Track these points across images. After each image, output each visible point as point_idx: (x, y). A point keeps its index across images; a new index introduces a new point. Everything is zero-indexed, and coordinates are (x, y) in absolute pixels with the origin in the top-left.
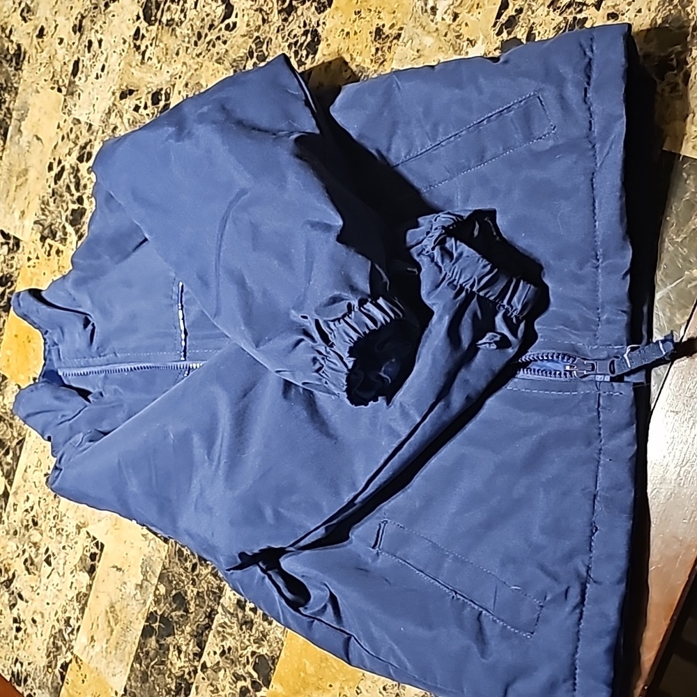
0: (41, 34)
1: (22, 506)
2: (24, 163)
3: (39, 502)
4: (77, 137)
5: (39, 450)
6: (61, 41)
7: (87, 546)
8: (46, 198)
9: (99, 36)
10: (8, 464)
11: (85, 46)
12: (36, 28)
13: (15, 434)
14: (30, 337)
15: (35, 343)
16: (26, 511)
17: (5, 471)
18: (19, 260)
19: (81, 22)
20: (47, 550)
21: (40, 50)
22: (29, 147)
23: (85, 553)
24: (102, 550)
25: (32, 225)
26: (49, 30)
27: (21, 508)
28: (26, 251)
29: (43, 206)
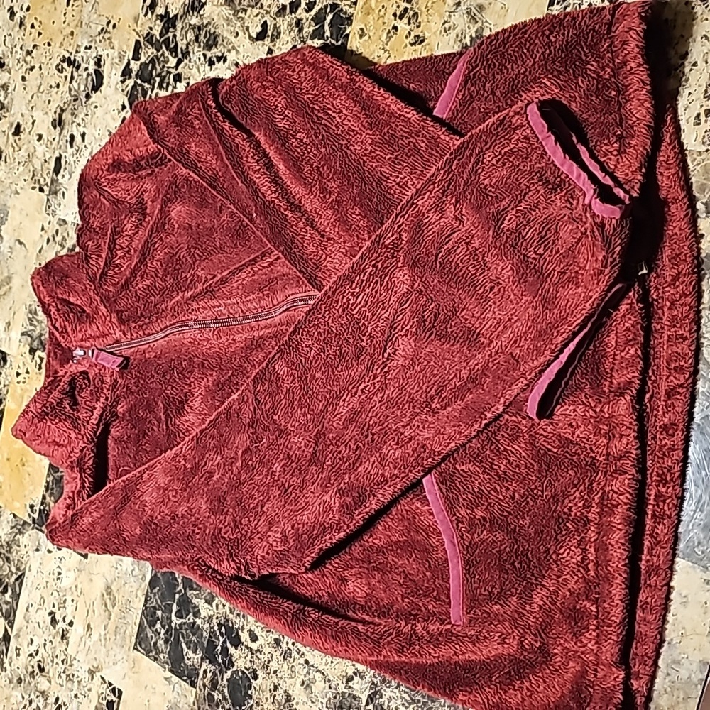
0: (17, 131)
1: (26, 650)
2: (6, 270)
3: (45, 645)
4: (64, 239)
5: (41, 586)
6: (40, 137)
7: (102, 693)
8: (33, 307)
9: (82, 129)
10: (7, 603)
11: (67, 141)
12: (12, 126)
13: (13, 569)
14: (24, 460)
15: (29, 466)
16: (31, 655)
17: (4, 611)
18: (6, 376)
19: (60, 116)
20: (57, 699)
21: (17, 149)
22: (12, 253)
23: (101, 701)
24: (120, 697)
25: (19, 337)
26: (26, 127)
27: (25, 653)
28: (15, 365)
29: (30, 316)
